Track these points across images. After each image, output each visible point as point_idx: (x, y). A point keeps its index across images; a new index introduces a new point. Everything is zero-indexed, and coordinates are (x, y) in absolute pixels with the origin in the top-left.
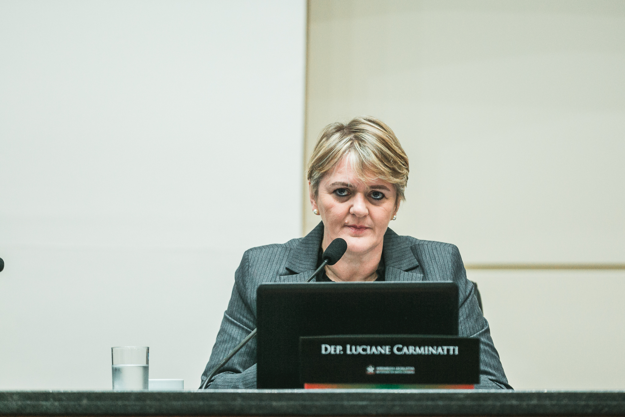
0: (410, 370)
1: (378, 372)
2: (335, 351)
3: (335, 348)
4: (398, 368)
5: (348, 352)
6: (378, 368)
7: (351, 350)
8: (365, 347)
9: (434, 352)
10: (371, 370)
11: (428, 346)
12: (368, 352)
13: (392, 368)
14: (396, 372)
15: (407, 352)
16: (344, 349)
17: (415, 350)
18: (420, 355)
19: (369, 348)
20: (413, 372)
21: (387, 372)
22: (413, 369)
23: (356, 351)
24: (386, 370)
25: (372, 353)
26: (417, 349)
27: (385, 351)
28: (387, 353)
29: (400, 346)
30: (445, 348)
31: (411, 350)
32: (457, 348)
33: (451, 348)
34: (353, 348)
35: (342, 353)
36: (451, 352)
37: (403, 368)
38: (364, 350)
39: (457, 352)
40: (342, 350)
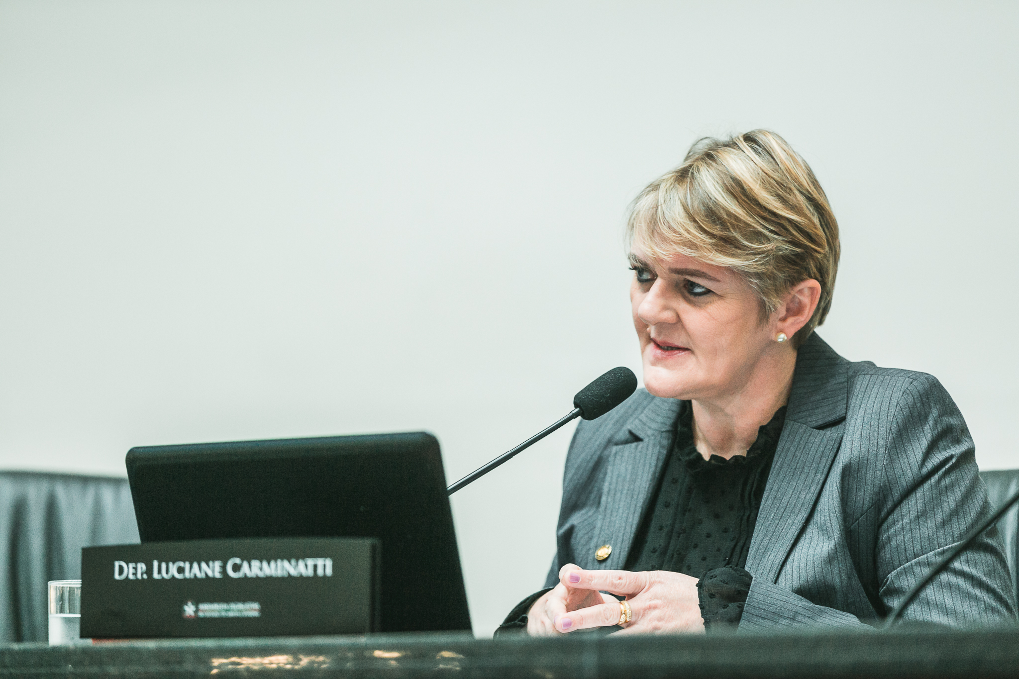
0: (251, 610)
1: (201, 614)
2: (135, 574)
3: (135, 569)
4: (233, 606)
5: (156, 576)
6: (203, 607)
7: (160, 572)
8: (181, 564)
9: (293, 572)
10: (189, 610)
11: (282, 559)
12: (187, 575)
13: (224, 606)
14: (231, 614)
15: (250, 574)
16: (149, 571)
17: (261, 569)
18: (269, 579)
19: (187, 565)
20: (255, 614)
21: (215, 615)
22: (256, 606)
23: (167, 572)
24: (213, 611)
25: (192, 576)
26: (265, 564)
27: (213, 571)
28: (218, 575)
29: (238, 561)
30: (310, 562)
31: (255, 569)
32: (329, 563)
33: (320, 562)
34: (164, 565)
35: (145, 576)
36: (320, 572)
37: (240, 606)
38: (181, 570)
39: (329, 572)
40: (146, 573)
